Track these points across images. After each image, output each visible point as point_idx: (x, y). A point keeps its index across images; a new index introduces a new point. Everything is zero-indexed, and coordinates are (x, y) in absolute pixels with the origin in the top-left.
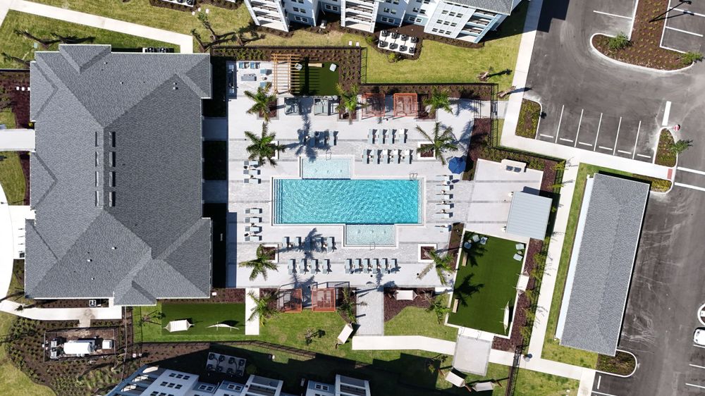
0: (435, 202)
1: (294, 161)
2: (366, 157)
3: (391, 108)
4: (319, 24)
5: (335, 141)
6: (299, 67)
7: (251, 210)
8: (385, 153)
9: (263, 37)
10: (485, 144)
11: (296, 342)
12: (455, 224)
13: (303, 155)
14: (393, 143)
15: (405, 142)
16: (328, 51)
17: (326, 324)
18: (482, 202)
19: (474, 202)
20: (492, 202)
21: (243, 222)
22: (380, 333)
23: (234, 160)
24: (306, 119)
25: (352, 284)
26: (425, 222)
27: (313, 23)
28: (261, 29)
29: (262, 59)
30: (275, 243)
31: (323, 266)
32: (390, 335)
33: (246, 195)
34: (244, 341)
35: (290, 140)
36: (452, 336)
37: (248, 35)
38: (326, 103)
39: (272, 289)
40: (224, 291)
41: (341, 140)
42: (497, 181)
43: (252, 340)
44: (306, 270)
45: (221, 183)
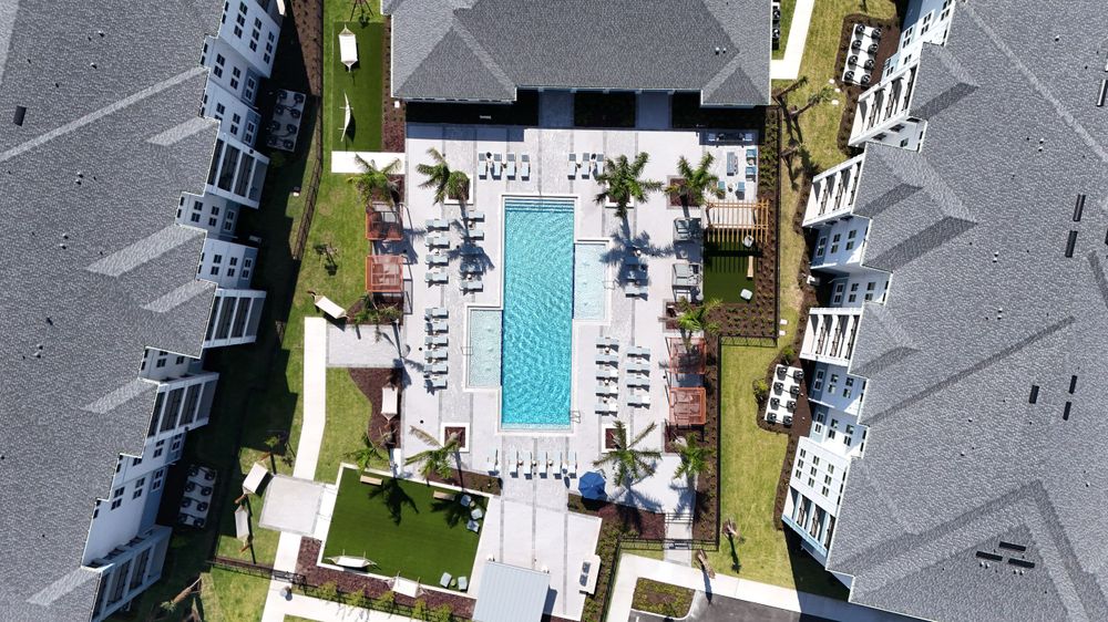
0: (536, 450)
1: (603, 231)
2: (608, 343)
3: (682, 383)
4: (814, 273)
5: (633, 295)
6: (747, 242)
7: (526, 164)
8: (613, 372)
9: (795, 187)
10: (625, 529)
11: (318, 230)
12: (500, 481)
13: (611, 245)
14: (629, 386)
15: (630, 404)
16: (773, 287)
17: (346, 278)
18: (534, 523)
19: (534, 511)
20: (534, 540)
21: (508, 150)
22: (331, 361)
23: (605, 139)
24: (668, 252)
25: (408, 319)
26: (503, 434)
27: (816, 264)
28: (807, 183)
29: (761, 184)
30: (475, 200)
31: (438, 274)
32: (327, 377)
33: (551, 157)
34: (322, 149)
35: (635, 226)
36: (323, 475)
37: (797, 163)
38: (692, 282)
39: (403, 193)
40: (401, 119)
41: (634, 305)
42: (566, 547)
43: (323, 162)
44: (432, 247)
45: (569, 117)
